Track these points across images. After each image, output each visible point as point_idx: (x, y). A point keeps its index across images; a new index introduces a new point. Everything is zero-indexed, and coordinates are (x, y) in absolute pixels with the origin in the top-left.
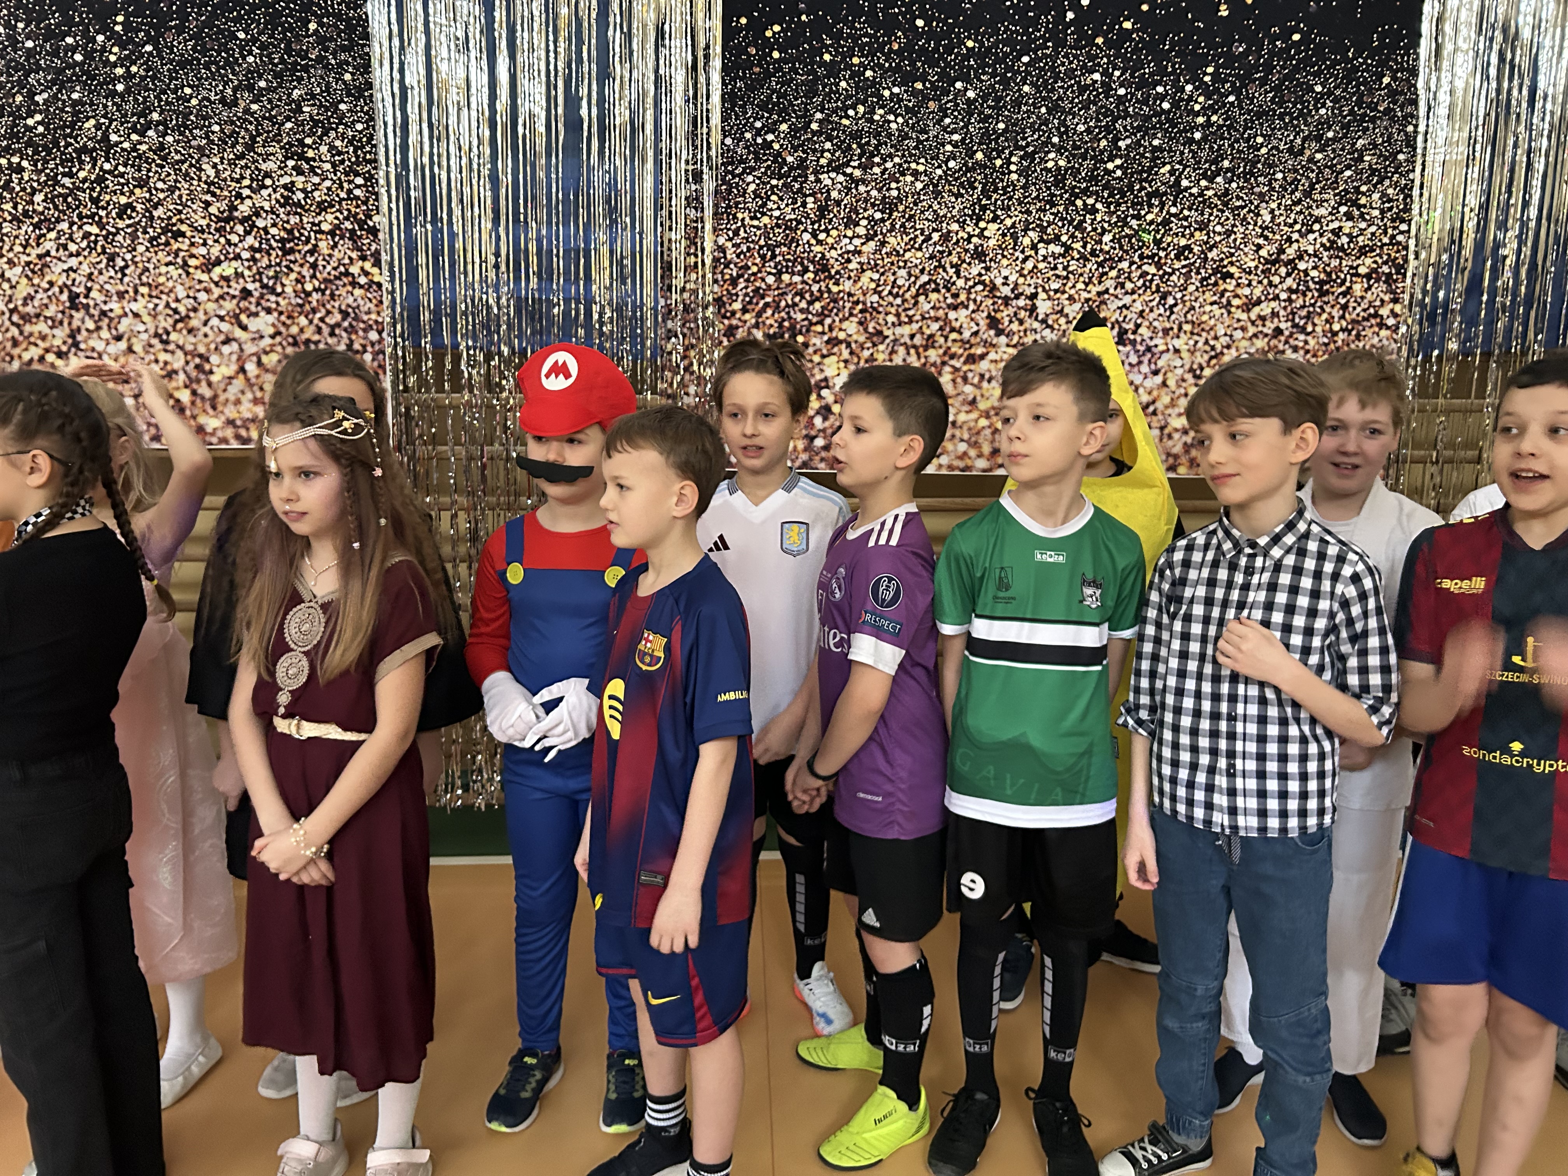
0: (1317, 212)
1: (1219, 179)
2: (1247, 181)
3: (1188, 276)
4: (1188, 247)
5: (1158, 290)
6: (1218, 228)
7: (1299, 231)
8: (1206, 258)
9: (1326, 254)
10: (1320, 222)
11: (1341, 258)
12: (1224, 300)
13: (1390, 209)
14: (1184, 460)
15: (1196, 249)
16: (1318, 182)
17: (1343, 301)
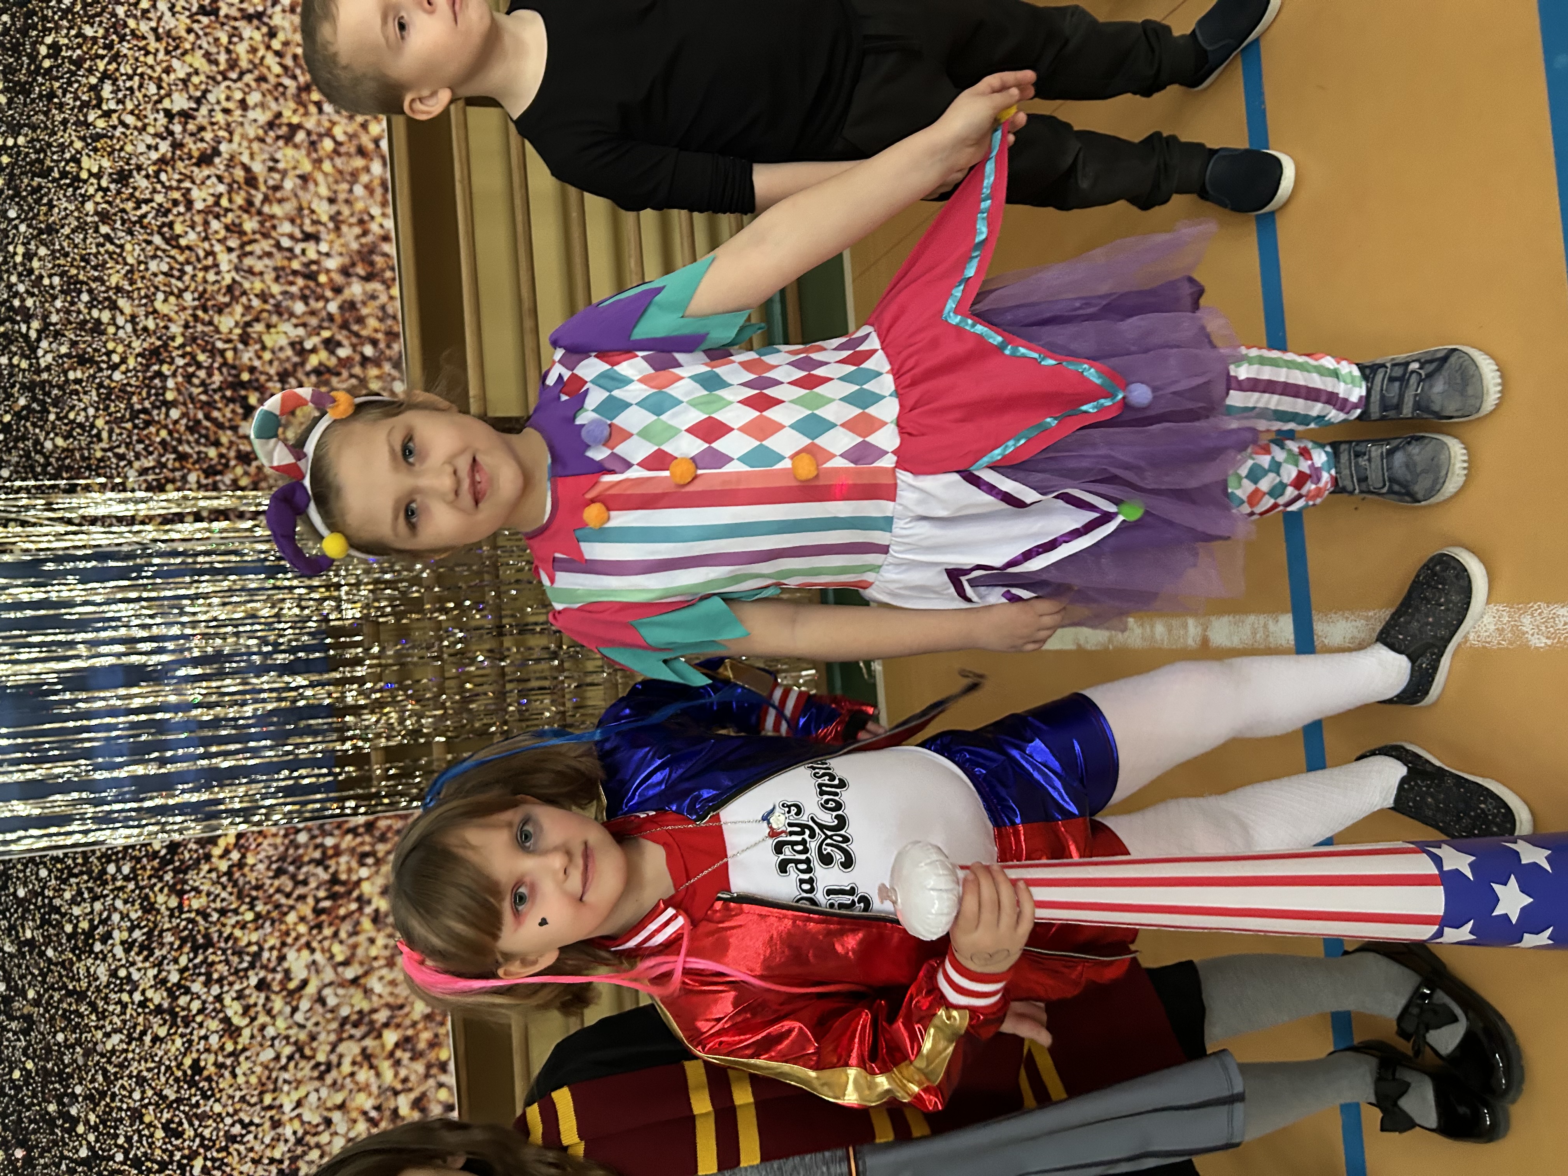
0: (104, 979)
1: (74, 1111)
2: (71, 1076)
3: (203, 1117)
4: (166, 1127)
5: (225, 1149)
6: (137, 1095)
7: (131, 993)
8: (179, 1101)
9: (157, 953)
10: (116, 970)
11: (162, 931)
12: (229, 1062)
13: (90, 890)
14: (432, 1056)
15: (166, 1115)
16: (65, 986)
17: (215, 916)
